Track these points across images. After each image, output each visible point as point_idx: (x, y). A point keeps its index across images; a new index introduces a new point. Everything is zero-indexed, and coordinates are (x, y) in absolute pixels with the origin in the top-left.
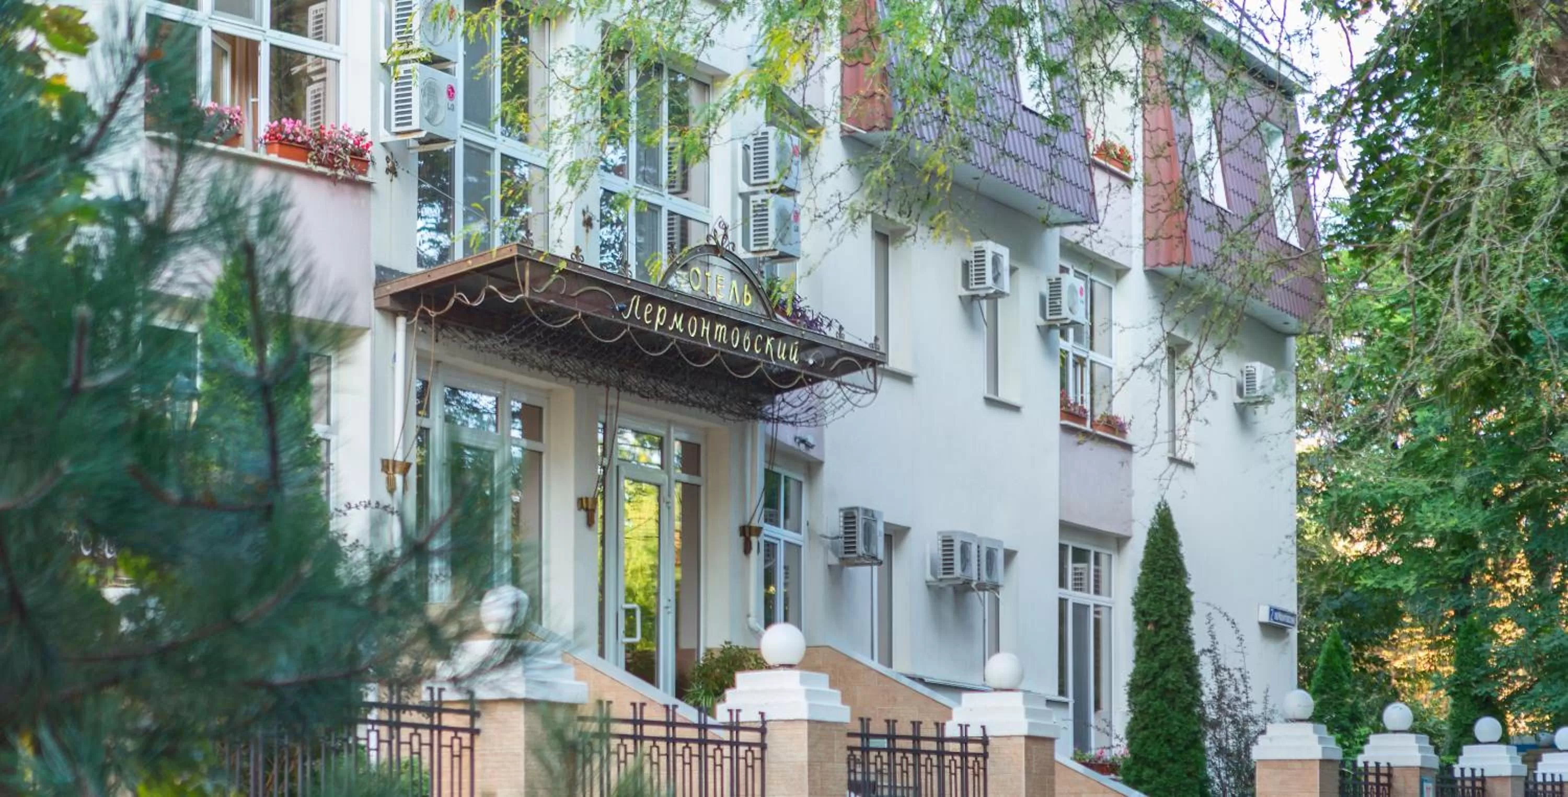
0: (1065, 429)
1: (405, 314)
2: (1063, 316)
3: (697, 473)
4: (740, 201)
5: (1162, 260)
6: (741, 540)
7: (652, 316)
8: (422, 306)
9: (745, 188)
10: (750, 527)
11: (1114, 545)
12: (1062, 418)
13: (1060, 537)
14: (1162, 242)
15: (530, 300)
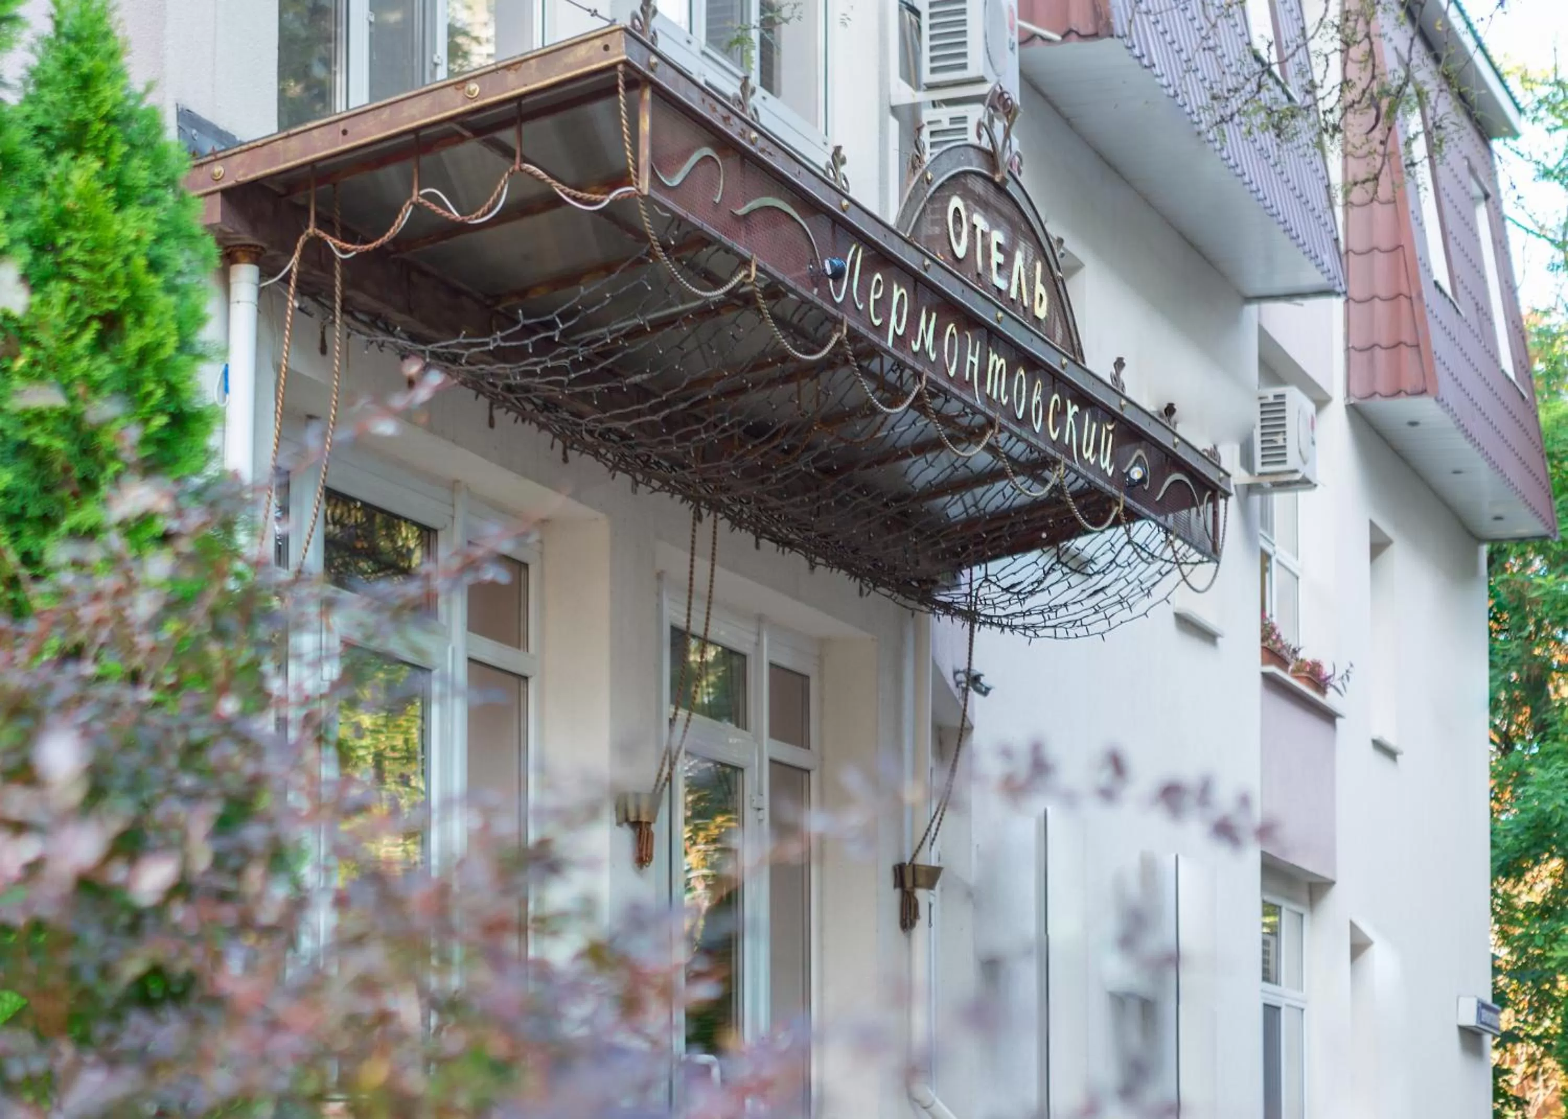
0: (1270, 680)
1: (256, 256)
2: (1288, 467)
3: (803, 741)
4: (894, 125)
5: (1381, 387)
6: (893, 897)
7: (883, 305)
8: (311, 230)
9: (904, 94)
10: (914, 867)
11: (1305, 897)
12: (1264, 662)
13: (1264, 888)
14: (1380, 354)
15: (647, 199)
